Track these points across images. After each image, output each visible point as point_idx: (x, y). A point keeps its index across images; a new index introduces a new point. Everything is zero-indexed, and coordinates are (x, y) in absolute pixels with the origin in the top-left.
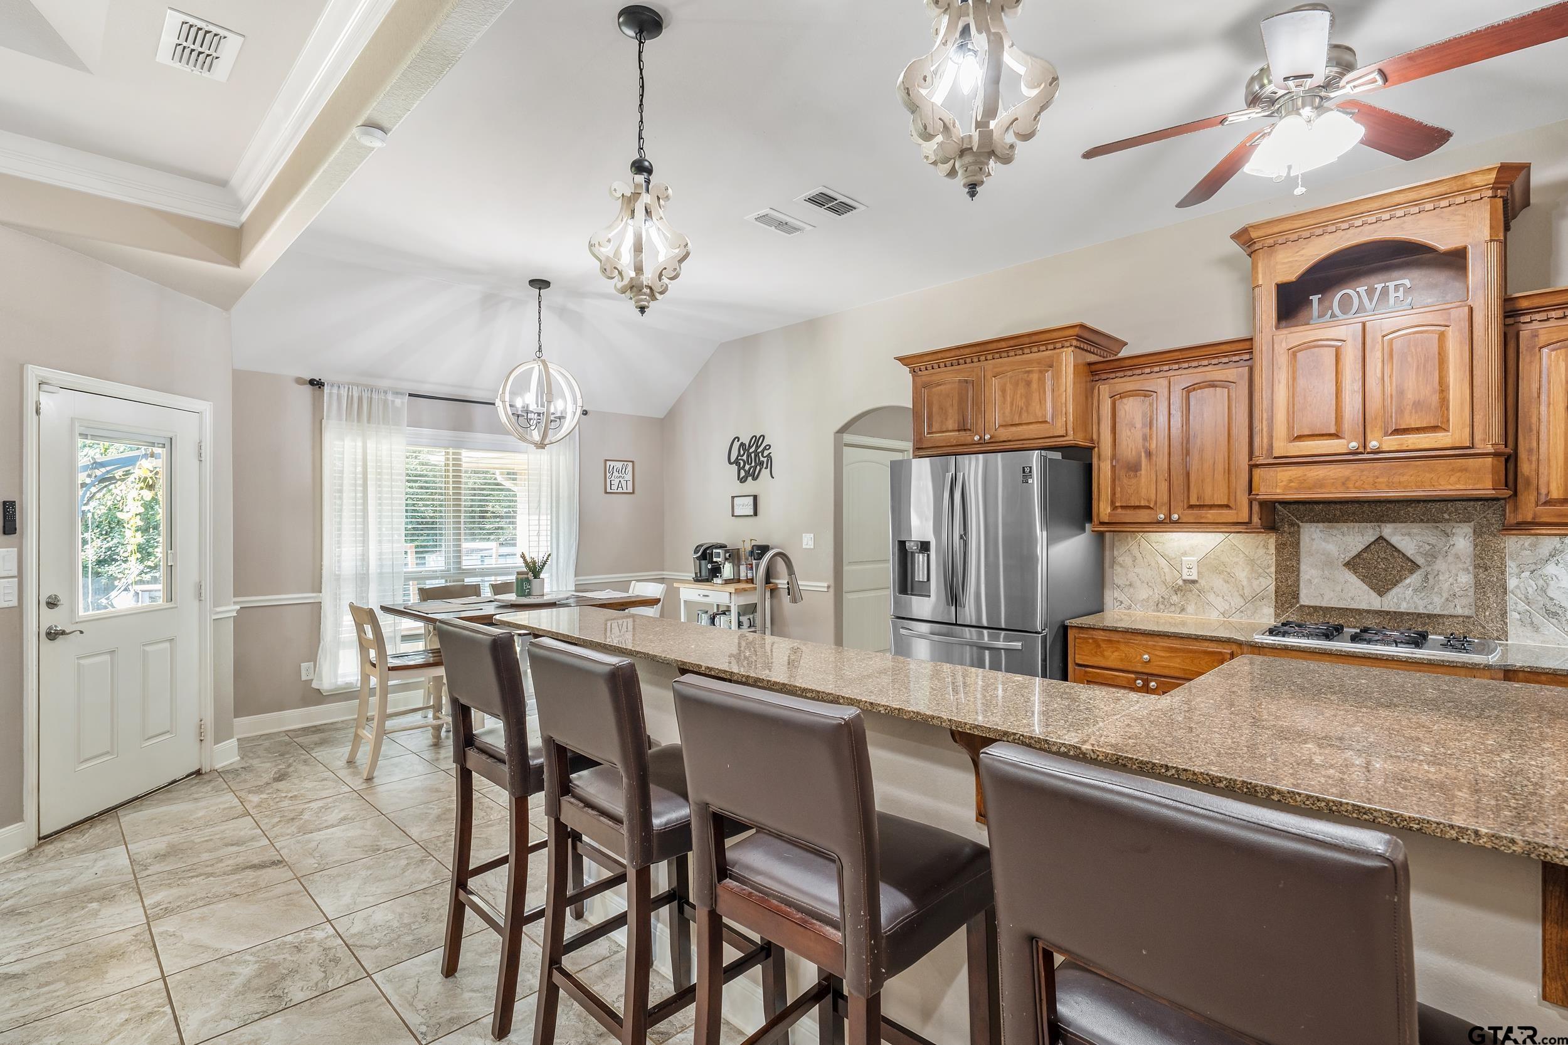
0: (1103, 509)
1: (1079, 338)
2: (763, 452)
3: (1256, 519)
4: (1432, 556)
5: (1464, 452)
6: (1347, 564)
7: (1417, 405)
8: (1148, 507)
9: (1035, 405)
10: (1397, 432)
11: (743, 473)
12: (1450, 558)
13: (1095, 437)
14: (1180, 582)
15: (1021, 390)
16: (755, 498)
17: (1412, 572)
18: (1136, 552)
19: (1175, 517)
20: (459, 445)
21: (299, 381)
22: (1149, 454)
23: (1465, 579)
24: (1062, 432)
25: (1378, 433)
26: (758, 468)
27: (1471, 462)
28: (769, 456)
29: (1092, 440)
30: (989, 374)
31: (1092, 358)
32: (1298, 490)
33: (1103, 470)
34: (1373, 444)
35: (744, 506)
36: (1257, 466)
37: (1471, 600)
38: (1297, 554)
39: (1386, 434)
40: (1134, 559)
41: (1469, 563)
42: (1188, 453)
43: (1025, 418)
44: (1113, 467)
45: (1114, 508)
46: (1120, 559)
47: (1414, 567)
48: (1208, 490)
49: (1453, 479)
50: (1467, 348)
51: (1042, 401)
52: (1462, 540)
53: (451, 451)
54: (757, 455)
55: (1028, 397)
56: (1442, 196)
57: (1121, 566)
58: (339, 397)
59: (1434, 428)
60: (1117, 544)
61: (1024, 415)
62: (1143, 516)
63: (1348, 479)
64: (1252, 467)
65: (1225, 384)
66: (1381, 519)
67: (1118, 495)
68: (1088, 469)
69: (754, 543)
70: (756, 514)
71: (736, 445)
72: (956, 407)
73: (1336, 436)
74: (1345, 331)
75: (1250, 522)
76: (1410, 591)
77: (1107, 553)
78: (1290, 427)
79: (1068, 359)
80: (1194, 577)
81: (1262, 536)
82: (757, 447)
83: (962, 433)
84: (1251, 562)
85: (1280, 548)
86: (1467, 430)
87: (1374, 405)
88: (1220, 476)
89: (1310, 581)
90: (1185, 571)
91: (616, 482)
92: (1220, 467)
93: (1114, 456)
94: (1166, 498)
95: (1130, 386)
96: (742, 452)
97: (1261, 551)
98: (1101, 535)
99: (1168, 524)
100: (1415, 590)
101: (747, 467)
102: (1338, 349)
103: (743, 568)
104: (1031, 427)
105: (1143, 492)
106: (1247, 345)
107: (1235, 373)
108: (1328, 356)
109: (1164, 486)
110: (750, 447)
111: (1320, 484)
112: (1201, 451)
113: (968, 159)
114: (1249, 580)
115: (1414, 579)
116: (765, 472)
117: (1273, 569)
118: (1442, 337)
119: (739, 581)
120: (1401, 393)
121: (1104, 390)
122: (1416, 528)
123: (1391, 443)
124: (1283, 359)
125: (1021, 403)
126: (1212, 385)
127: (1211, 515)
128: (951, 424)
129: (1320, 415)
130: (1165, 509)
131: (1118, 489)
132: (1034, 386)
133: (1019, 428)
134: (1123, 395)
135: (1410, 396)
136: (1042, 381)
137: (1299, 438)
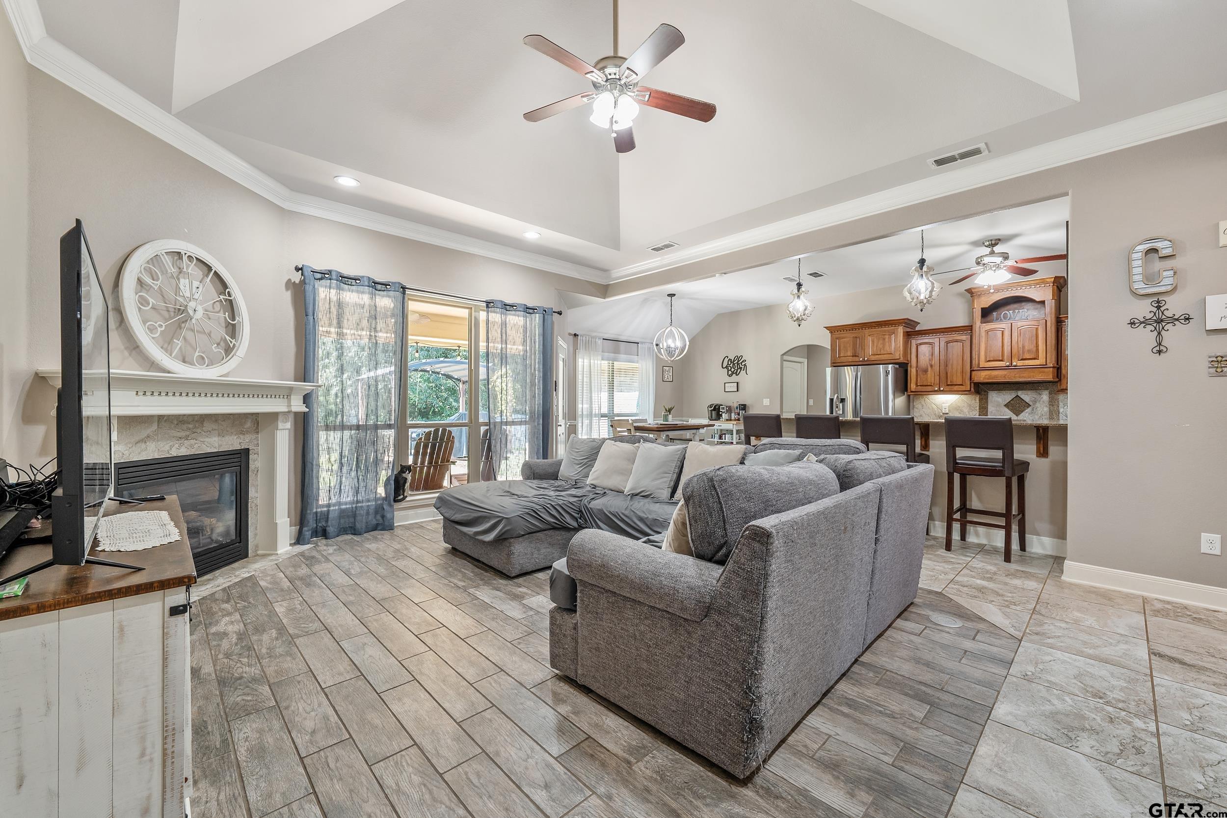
0: (913, 386)
1: (905, 323)
2: (741, 363)
3: (972, 389)
4: (1035, 402)
5: (1043, 367)
6: (1005, 405)
7: (1029, 351)
8: (931, 386)
9: (887, 348)
10: (1022, 359)
11: (730, 372)
12: (1041, 402)
13: (909, 359)
14: (941, 414)
15: (881, 342)
16: (737, 383)
17: (1028, 407)
18: (923, 403)
19: (942, 389)
20: (615, 360)
21: (570, 334)
22: (931, 366)
23: (1046, 409)
24: (898, 358)
25: (1016, 360)
26: (739, 370)
27: (1046, 369)
28: (745, 365)
29: (908, 361)
30: (867, 335)
31: (909, 330)
32: (988, 379)
33: (913, 372)
34: (1014, 364)
35: (732, 387)
36: (974, 370)
37: (1048, 417)
38: (987, 402)
39: (1019, 360)
40: (923, 406)
41: (1047, 404)
42: (947, 366)
43: (882, 352)
44: (917, 371)
45: (917, 385)
46: (917, 406)
47: (1029, 405)
48: (955, 379)
49: (1040, 375)
50: (1045, 333)
51: (890, 345)
52: (1045, 396)
53: (611, 362)
54: (738, 364)
55: (884, 344)
56: (1038, 284)
57: (917, 408)
58: (583, 340)
59: (1034, 359)
60: (915, 400)
61: (882, 351)
62: (929, 389)
63: (1006, 375)
64: (971, 371)
65: (961, 341)
66: (1018, 389)
67: (919, 381)
68: (906, 371)
69: (738, 403)
70: (738, 391)
71: (726, 360)
72: (851, 346)
73: (1002, 361)
74: (1004, 325)
75: (970, 390)
76: (1027, 414)
77: (911, 404)
78: (986, 357)
79: (901, 330)
80: (947, 412)
81: (973, 397)
82: (738, 361)
83: (854, 358)
84: (970, 406)
85: (980, 400)
86: (1045, 360)
87: (1014, 351)
88: (959, 374)
89: (992, 412)
90: (943, 410)
91: (666, 376)
92: (959, 370)
93: (917, 367)
94: (938, 382)
95: (921, 341)
96: (730, 363)
97: (974, 401)
98: (909, 396)
99: (939, 392)
100: (1029, 414)
101: (733, 370)
102: (1003, 331)
103: (733, 415)
104: (885, 356)
105: (929, 381)
106: (970, 327)
107: (965, 337)
108: (999, 334)
109: (937, 378)
110: (734, 361)
111: (996, 377)
112: (952, 365)
113: (922, 304)
114: (969, 412)
115: (1029, 410)
116: (743, 372)
117: (978, 408)
118: (1037, 329)
119: (731, 420)
120: (1023, 347)
121: (914, 342)
122: (1029, 392)
123: (1020, 363)
124: (983, 334)
125: (881, 346)
126: (957, 341)
127: (956, 388)
128: (849, 353)
129: (996, 352)
130: (938, 386)
131: (919, 379)
132: (887, 340)
133: (880, 356)
134: (921, 344)
135: (1027, 348)
136: (890, 339)
137: (989, 361)
